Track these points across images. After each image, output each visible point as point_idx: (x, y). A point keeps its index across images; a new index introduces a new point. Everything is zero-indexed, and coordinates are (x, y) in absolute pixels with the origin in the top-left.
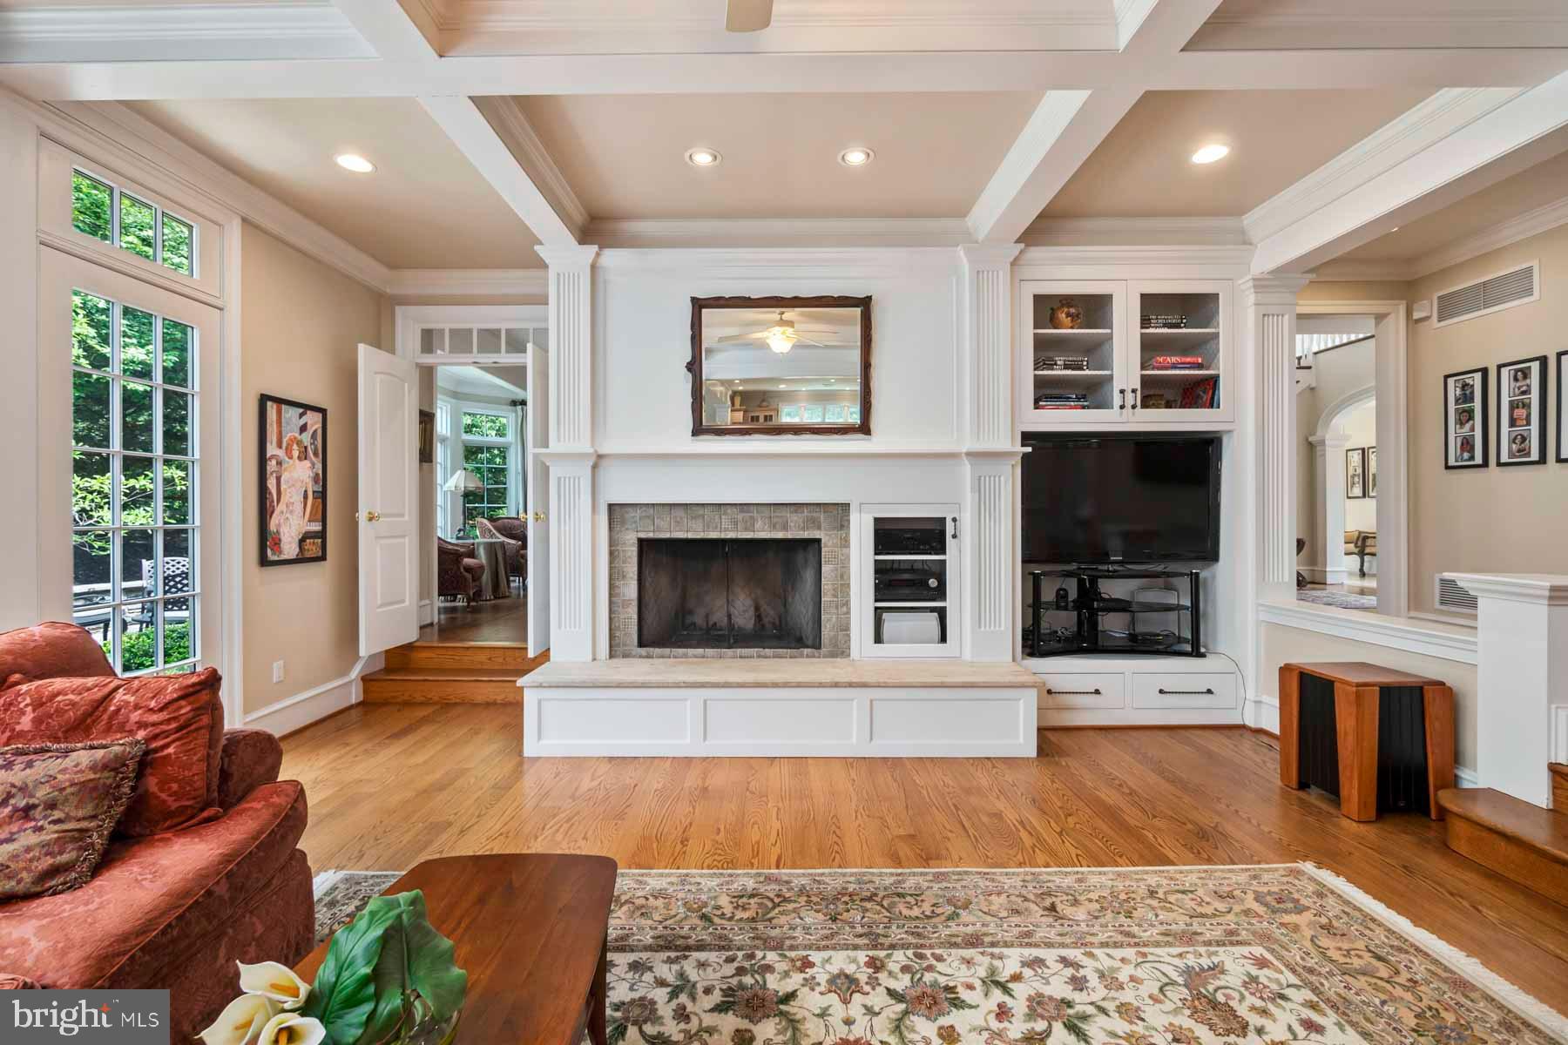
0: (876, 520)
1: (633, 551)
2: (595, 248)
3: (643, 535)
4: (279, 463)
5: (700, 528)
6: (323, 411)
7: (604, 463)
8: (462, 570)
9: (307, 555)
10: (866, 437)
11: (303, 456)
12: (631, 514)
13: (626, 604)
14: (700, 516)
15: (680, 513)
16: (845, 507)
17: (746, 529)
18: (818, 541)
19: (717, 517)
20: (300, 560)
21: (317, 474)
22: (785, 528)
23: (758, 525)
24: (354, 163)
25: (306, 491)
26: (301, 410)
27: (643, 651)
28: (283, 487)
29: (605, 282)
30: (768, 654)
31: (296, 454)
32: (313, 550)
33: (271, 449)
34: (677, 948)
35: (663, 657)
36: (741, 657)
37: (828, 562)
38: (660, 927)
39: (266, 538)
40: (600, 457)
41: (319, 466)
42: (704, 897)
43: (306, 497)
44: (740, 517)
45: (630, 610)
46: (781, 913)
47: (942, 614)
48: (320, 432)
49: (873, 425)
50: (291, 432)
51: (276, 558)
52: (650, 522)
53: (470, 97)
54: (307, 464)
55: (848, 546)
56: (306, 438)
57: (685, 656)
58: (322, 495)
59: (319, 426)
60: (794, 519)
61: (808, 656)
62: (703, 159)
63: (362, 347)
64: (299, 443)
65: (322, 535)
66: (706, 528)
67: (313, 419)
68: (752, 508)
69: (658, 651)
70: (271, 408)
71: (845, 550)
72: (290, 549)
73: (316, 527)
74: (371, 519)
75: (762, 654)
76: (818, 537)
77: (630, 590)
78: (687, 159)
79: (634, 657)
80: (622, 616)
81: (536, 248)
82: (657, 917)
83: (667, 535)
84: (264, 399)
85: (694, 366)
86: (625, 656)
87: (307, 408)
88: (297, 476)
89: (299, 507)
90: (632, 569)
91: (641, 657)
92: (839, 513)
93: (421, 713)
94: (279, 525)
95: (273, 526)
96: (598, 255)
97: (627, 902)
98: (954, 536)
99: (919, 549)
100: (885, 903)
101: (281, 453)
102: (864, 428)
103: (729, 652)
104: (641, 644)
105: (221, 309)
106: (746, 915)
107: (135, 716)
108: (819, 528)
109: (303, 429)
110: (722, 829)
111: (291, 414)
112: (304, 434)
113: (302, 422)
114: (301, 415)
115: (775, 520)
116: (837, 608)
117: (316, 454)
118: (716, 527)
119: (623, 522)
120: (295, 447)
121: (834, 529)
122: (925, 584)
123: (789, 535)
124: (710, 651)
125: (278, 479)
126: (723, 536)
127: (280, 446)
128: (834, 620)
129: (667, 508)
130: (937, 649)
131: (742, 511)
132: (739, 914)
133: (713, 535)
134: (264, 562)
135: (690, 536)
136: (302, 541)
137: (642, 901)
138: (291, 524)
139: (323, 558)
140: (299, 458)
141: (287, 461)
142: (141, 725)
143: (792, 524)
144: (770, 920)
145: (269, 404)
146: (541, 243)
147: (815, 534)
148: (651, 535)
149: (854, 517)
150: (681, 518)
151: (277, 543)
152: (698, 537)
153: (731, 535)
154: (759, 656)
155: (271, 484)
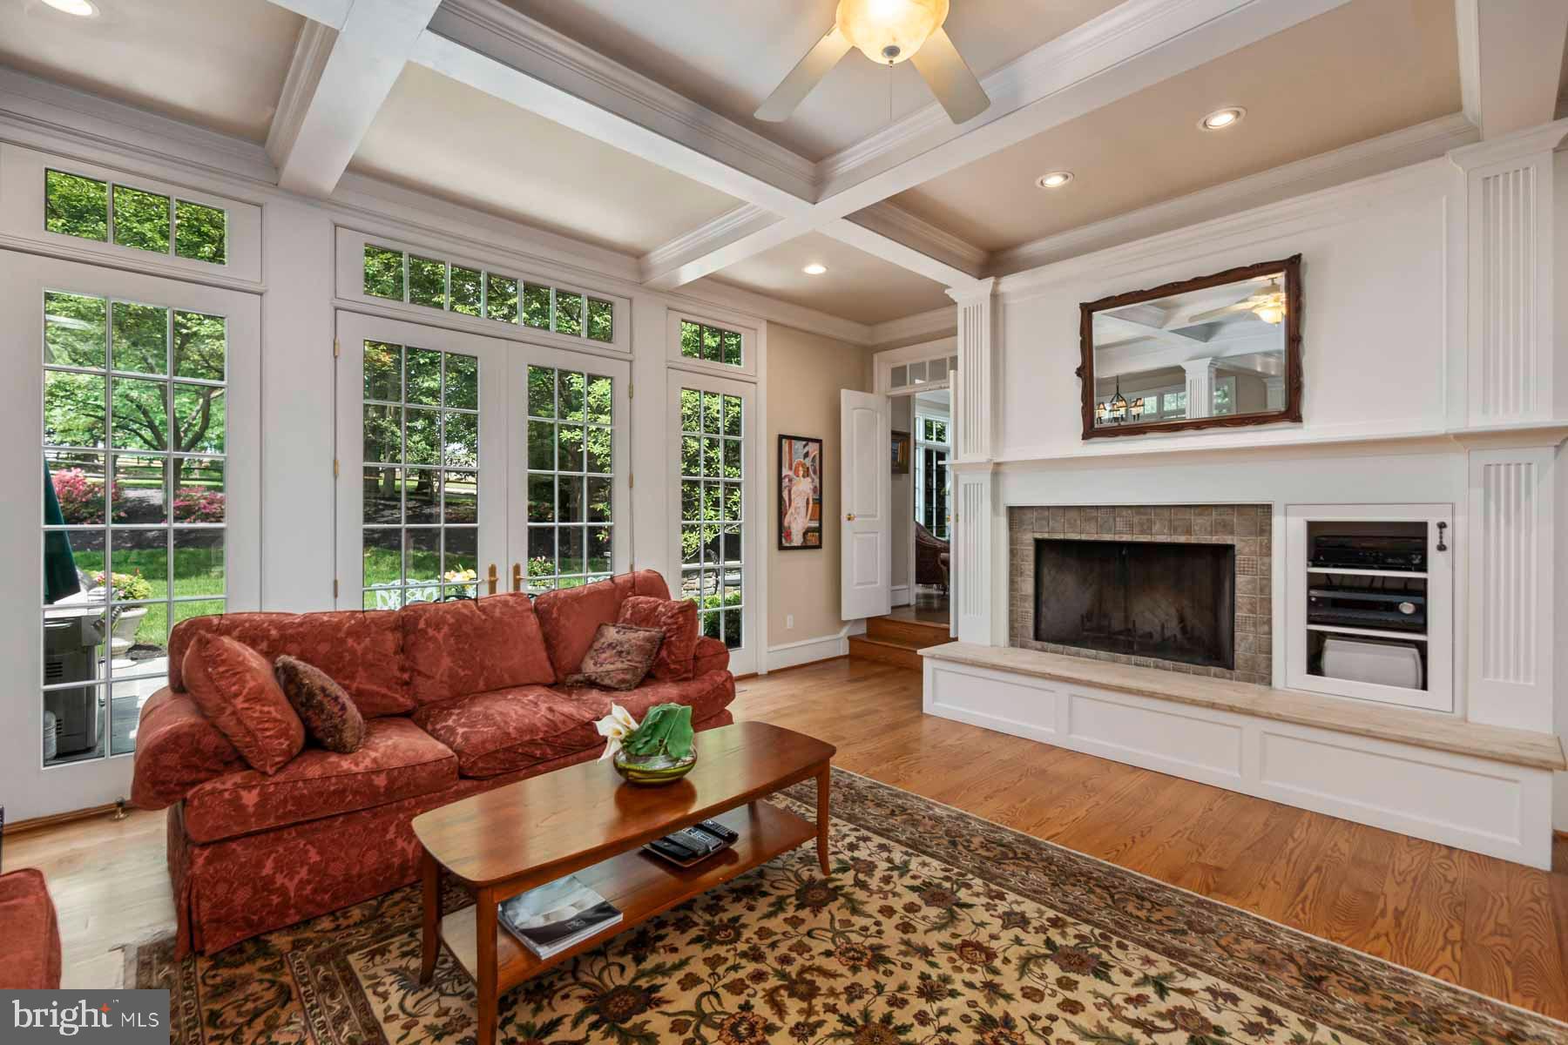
0: (1312, 526)
1: (1030, 552)
2: (991, 280)
3: (1038, 536)
4: (790, 480)
5: (1094, 531)
6: (819, 441)
7: (1003, 468)
8: (939, 563)
9: (809, 544)
10: (1298, 424)
11: (806, 474)
12: (1029, 515)
13: (1024, 598)
14: (1092, 518)
15: (1073, 514)
16: (1267, 509)
17: (1142, 532)
18: (1232, 547)
19: (1111, 520)
20: (804, 547)
21: (816, 487)
22: (1188, 532)
23: (1156, 528)
24: (815, 269)
25: (808, 499)
26: (804, 443)
27: (1038, 644)
28: (793, 497)
29: (1005, 306)
30: (1167, 666)
31: (801, 473)
32: (812, 541)
33: (785, 472)
34: (917, 849)
35: (1056, 652)
36: (1136, 664)
37: (1243, 572)
38: (917, 835)
39: (782, 532)
40: (998, 464)
41: (817, 481)
42: (965, 832)
43: (808, 503)
44: (1136, 520)
45: (1027, 605)
46: (1014, 864)
47: (1422, 648)
48: (818, 457)
49: (1305, 410)
50: (798, 459)
51: (788, 545)
52: (1045, 523)
53: (845, 218)
54: (809, 479)
55: (1269, 555)
56: (808, 462)
57: (1078, 655)
58: (819, 502)
59: (817, 452)
60: (1199, 521)
61: (1216, 676)
62: (1054, 181)
63: (844, 392)
64: (803, 465)
65: (819, 530)
66: (1101, 529)
67: (813, 448)
68: (1149, 510)
69: (1052, 646)
70: (785, 443)
71: (1266, 560)
72: (797, 540)
73: (815, 524)
74: (849, 519)
75: (1160, 665)
76: (1229, 542)
77: (1028, 587)
78: (1040, 186)
79: (1030, 648)
80: (1020, 610)
81: (946, 292)
82: (921, 829)
83: (1060, 536)
84: (781, 437)
85: (1085, 372)
86: (1023, 646)
87: (808, 440)
88: (803, 488)
89: (803, 510)
90: (1029, 567)
91: (1037, 649)
92: (1259, 516)
93: (879, 669)
94: (790, 523)
95: (786, 524)
96: (996, 284)
97: (910, 814)
98: (1442, 548)
99: (1384, 563)
100: (1116, 897)
101: (791, 473)
102: (1292, 413)
103: (1123, 657)
104: (1037, 637)
105: (755, 383)
106: (985, 853)
107: (663, 619)
108: (1232, 533)
109: (806, 455)
110: (1028, 800)
111: (798, 445)
112: (807, 460)
113: (805, 451)
114: (805, 446)
115: (1176, 523)
116: (1255, 625)
117: (815, 472)
118: (1110, 530)
119: (1022, 522)
120: (801, 468)
121: (1251, 534)
122: (1393, 608)
123: (1193, 540)
124: (1103, 654)
125: (790, 491)
126: (1117, 538)
127: (791, 468)
128: (1251, 638)
129: (1061, 511)
130: (1414, 696)
131: (1138, 513)
132: (981, 851)
133: (1107, 537)
134: (781, 547)
135: (1084, 537)
136: (805, 534)
137: (920, 818)
138: (798, 522)
139: (819, 547)
140: (804, 476)
141: (796, 480)
142: (665, 624)
143: (1196, 528)
144: (1000, 864)
145: (784, 441)
146: (948, 287)
147: (1228, 540)
148: (1046, 536)
149: (1277, 521)
150: (1075, 520)
151: (789, 535)
152: (1093, 539)
153: (1126, 538)
154: (1157, 667)
155: (785, 494)
